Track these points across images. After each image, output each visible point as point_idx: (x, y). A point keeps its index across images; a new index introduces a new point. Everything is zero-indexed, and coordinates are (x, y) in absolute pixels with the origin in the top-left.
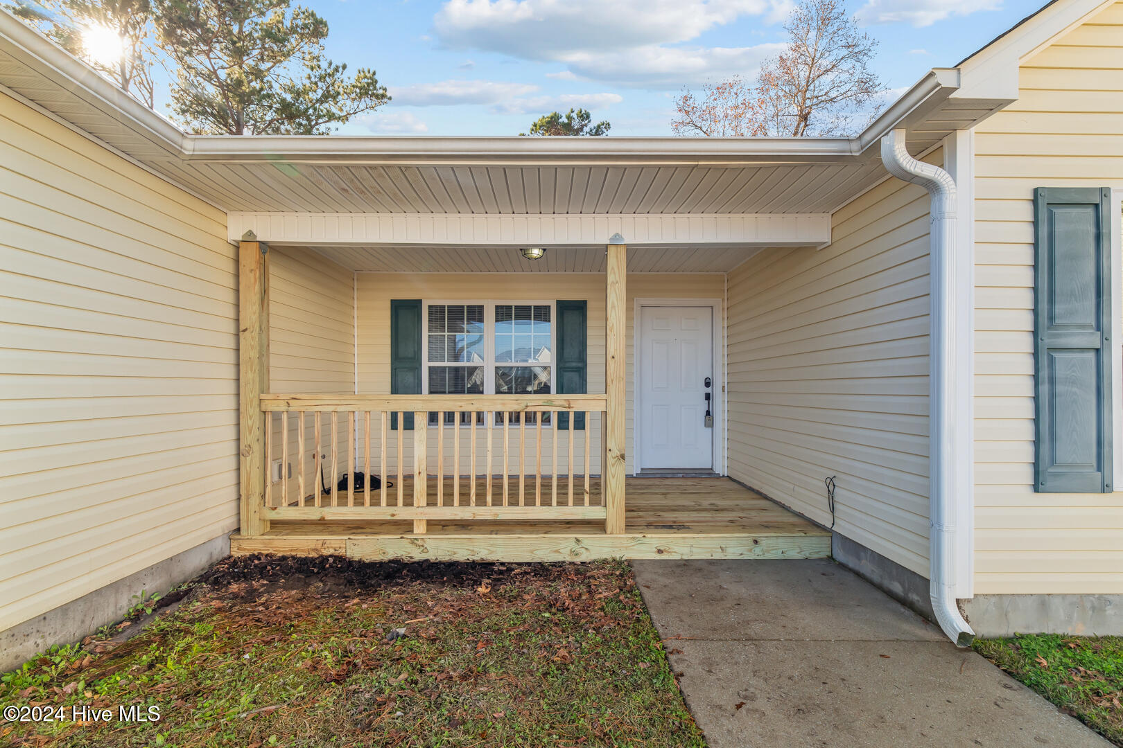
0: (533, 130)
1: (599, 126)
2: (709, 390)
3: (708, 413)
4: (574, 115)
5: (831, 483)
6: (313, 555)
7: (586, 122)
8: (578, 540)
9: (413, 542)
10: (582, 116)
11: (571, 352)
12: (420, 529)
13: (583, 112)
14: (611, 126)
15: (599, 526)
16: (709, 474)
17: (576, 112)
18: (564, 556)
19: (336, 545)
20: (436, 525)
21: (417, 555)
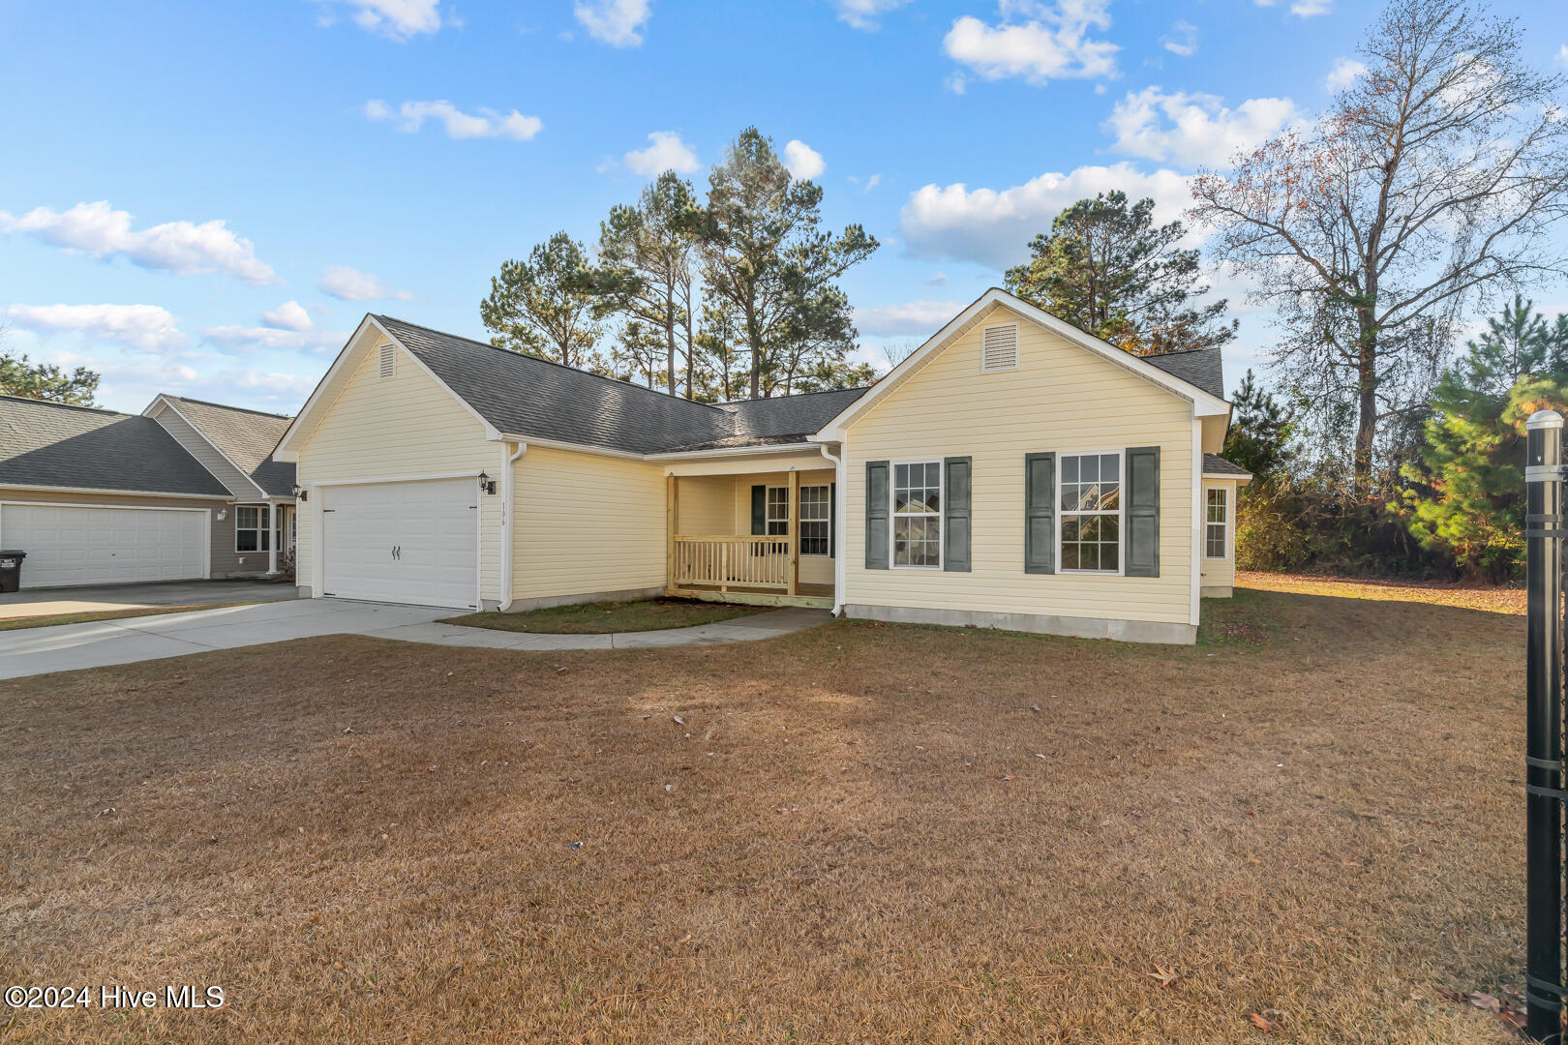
8: (778, 597)
9: (721, 594)
12: (724, 590)
15: (784, 592)
18: (772, 603)
19: (696, 594)
20: (729, 589)
21: (722, 600)
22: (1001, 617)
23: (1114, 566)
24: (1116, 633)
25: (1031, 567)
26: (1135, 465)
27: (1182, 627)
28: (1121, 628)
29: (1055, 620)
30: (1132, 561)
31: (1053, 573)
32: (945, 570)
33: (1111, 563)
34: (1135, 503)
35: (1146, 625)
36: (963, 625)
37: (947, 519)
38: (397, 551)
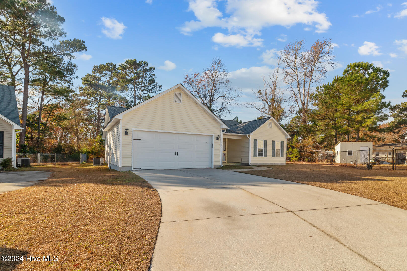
5: (241, 159)
22: (269, 163)
24: (280, 164)
25: (273, 156)
26: (282, 143)
29: (275, 163)
30: (281, 155)
32: (264, 157)
34: (282, 148)
37: (264, 149)
38: (176, 153)
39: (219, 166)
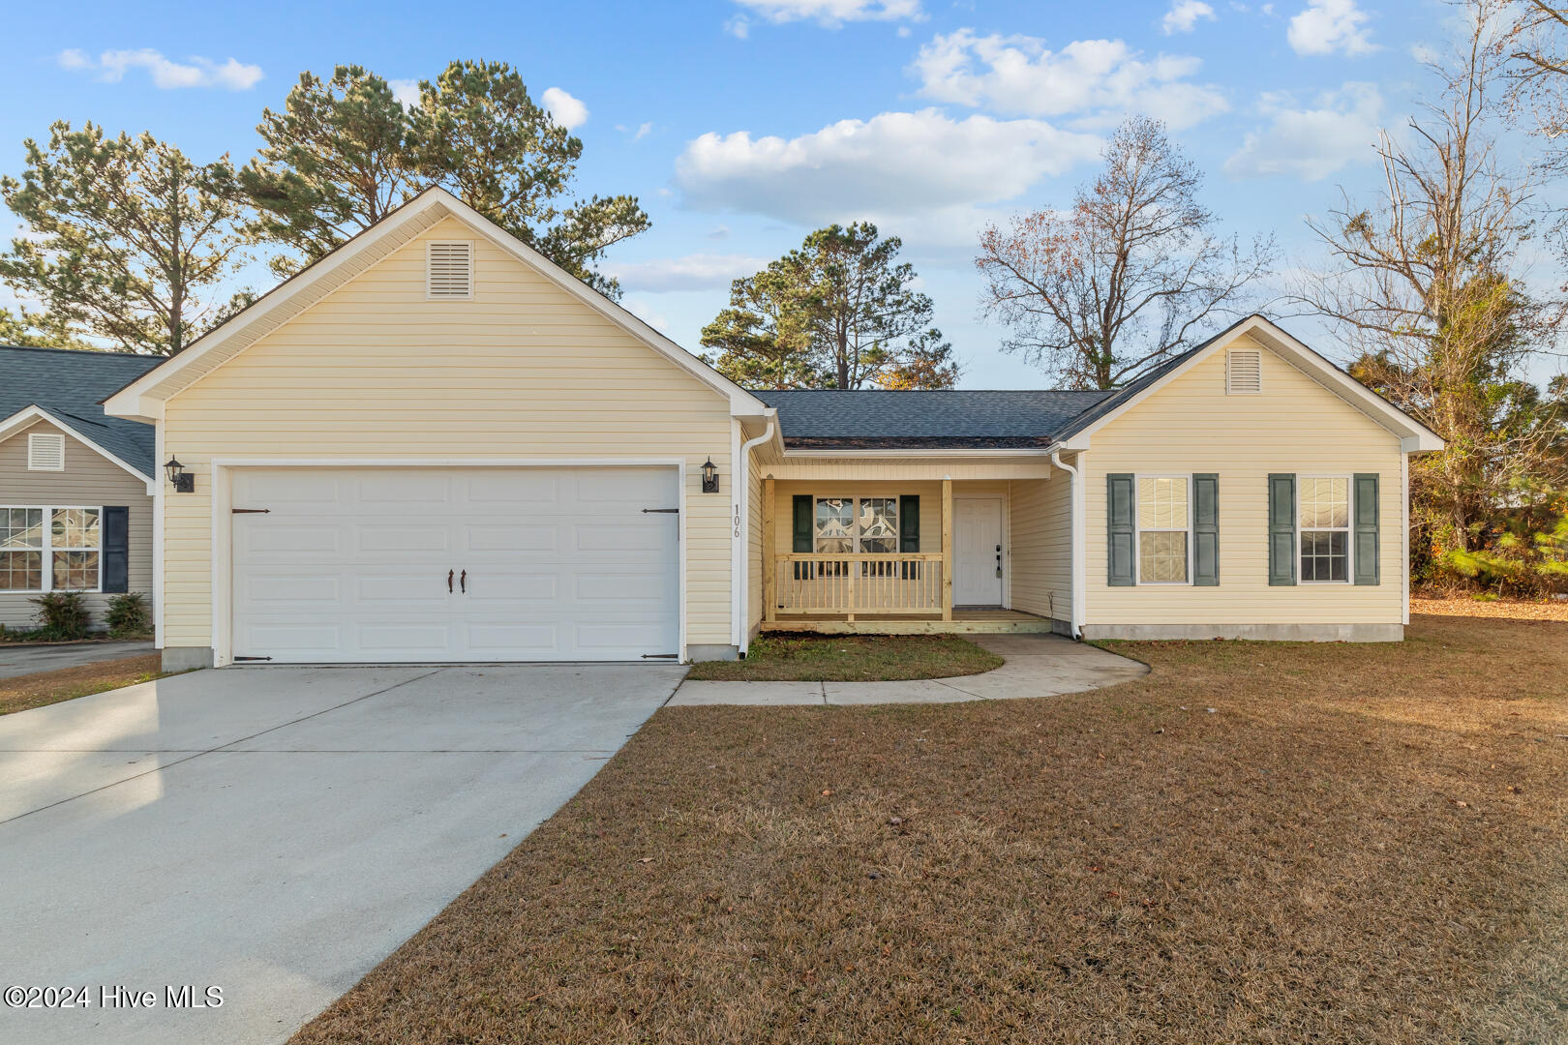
0: (806, 245)
1: (887, 243)
2: (999, 553)
3: (999, 568)
4: (857, 229)
5: (1051, 595)
6: (801, 631)
7: (872, 237)
8: (928, 624)
9: (849, 624)
10: (867, 230)
11: (909, 529)
12: (851, 619)
13: (869, 225)
14: (903, 242)
15: (939, 617)
16: (1000, 608)
17: (860, 225)
18: (922, 631)
19: (812, 626)
20: (858, 617)
21: (851, 631)
22: (1247, 628)
23: (1346, 579)
24: (1345, 635)
25: (1275, 579)
26: (1361, 488)
27: (1396, 627)
28: (1348, 631)
29: (1295, 627)
30: (1359, 572)
31: (1295, 584)
32: (1195, 585)
33: (1340, 573)
34: (1361, 521)
35: (1369, 628)
36: (1211, 638)
37: (1197, 534)
38: (457, 577)
39: (726, 650)
